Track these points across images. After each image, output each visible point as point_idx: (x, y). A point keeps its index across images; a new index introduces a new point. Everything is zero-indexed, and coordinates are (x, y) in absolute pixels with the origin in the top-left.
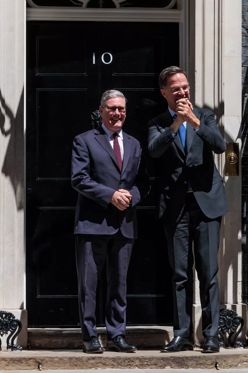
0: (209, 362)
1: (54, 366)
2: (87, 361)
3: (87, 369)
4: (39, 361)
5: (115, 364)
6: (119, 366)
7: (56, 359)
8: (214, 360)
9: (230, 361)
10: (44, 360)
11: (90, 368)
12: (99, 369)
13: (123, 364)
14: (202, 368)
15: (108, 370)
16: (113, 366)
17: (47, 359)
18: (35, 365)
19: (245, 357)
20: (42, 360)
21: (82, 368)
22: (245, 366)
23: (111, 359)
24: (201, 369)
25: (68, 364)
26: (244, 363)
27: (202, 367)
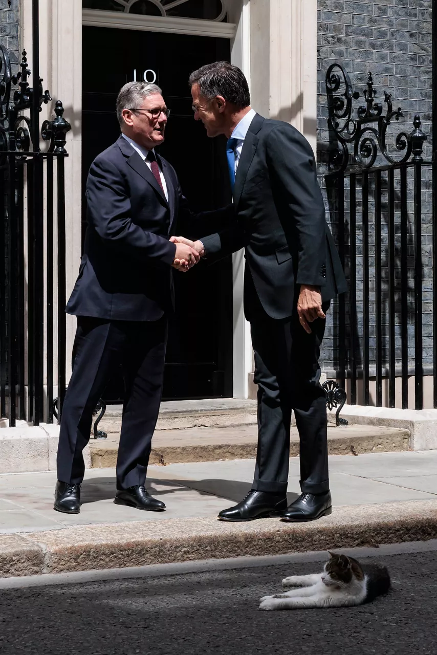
0: (344, 446)
1: (177, 459)
2: (213, 451)
3: (213, 460)
4: (160, 453)
5: (244, 453)
6: (249, 456)
7: (178, 450)
8: (348, 444)
9: (365, 444)
10: (165, 451)
11: (217, 459)
12: (227, 460)
13: (252, 453)
14: (337, 454)
15: (237, 460)
16: (242, 456)
17: (168, 450)
18: (155, 459)
19: (380, 438)
20: (163, 452)
21: (208, 460)
22: (380, 449)
23: (240, 446)
24: (336, 456)
25: (192, 456)
26: (379, 446)
27: (337, 452)
